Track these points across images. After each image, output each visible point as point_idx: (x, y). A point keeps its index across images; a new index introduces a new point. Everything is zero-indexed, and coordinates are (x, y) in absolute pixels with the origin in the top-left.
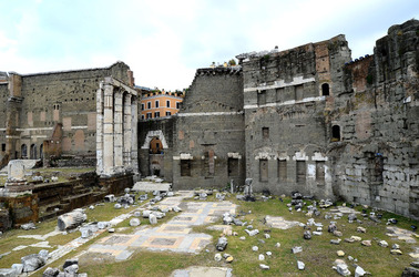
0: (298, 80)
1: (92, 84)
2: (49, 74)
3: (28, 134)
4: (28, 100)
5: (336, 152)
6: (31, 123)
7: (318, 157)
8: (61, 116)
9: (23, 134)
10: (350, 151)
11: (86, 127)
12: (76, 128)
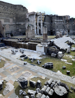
0: (61, 20)
1: (10, 9)
5: (65, 29)
7: (63, 30)
10: (66, 29)
11: (9, 23)
12: (6, 23)
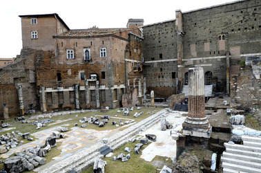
2: (211, 8)
3: (192, 63)
4: (190, 34)
6: (194, 54)
8: (228, 45)
9: (186, 64)
11: (258, 54)
12: (245, 55)
